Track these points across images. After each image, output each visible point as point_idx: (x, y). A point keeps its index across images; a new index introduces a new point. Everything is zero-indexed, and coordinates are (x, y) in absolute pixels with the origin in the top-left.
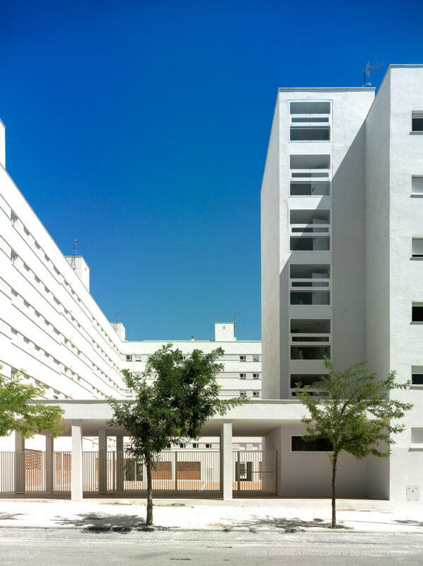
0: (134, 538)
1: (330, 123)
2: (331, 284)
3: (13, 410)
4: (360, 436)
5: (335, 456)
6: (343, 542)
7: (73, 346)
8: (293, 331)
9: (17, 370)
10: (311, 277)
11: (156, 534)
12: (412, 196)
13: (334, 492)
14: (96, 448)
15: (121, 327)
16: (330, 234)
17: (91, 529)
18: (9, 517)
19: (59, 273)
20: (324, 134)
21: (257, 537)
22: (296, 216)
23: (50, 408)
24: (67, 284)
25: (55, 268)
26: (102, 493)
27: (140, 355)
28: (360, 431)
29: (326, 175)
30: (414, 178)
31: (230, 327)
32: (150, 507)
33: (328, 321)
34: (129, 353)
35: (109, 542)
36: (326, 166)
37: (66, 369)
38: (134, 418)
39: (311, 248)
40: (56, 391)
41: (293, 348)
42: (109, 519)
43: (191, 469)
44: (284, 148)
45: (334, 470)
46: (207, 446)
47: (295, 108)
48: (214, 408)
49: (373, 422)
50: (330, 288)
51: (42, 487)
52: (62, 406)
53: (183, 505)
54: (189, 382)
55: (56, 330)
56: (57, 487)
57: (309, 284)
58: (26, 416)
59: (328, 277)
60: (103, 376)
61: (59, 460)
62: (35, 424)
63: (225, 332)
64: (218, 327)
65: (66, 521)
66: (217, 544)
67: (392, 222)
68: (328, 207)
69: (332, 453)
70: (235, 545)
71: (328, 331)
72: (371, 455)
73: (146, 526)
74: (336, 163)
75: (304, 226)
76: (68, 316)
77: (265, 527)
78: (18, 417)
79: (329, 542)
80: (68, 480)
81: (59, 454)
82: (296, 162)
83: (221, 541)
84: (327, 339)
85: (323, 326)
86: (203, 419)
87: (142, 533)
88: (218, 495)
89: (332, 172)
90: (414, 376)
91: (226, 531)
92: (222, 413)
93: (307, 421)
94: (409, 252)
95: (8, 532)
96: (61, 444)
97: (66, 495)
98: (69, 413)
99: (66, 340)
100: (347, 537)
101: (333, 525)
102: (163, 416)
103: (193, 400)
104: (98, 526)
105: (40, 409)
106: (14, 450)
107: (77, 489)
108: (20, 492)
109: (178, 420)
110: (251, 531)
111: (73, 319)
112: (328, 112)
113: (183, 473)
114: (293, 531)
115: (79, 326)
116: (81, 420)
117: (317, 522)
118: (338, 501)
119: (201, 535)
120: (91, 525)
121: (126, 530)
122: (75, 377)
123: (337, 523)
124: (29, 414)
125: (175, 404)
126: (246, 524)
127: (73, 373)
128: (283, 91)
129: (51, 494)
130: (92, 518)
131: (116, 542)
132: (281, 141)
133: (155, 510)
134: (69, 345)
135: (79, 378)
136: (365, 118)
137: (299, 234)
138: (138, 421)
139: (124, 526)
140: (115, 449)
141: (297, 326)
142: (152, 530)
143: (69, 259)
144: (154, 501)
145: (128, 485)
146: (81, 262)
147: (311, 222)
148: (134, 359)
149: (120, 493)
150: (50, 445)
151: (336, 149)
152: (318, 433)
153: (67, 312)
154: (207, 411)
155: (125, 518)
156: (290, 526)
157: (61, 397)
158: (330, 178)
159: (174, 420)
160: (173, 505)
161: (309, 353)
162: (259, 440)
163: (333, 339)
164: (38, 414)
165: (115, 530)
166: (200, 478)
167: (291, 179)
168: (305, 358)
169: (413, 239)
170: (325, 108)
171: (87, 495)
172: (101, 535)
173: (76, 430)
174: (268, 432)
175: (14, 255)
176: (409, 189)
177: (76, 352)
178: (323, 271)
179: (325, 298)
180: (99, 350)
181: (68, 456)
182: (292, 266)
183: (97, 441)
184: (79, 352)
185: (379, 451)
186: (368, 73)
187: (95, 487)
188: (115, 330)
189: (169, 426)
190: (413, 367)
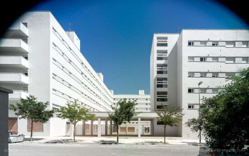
0: (113, 146)
1: (167, 42)
2: (168, 83)
3: (83, 115)
4: (171, 122)
5: (165, 126)
6: (166, 147)
7: (99, 96)
8: (157, 94)
9: (83, 103)
10: (162, 81)
11: (118, 145)
12: (188, 61)
13: (165, 135)
14: (105, 124)
15: (112, 91)
16: (167, 70)
17: (102, 144)
18: (81, 141)
19: (95, 77)
20: (166, 45)
21: (144, 145)
22: (158, 65)
23: (92, 114)
24: (97, 80)
25: (94, 76)
26: (106, 135)
27: (117, 99)
28: (171, 120)
29: (166, 55)
30: (189, 57)
31: (143, 91)
32: (118, 139)
33: (167, 92)
34: (114, 98)
35: (107, 146)
36: (166, 53)
37: (97, 102)
38: (114, 117)
39: (162, 73)
40: (94, 108)
41: (157, 99)
42: (107, 141)
43: (132, 129)
44: (155, 48)
45: (165, 130)
46: (137, 123)
47: (158, 38)
48: (134, 114)
49: (175, 118)
50: (167, 84)
51: (90, 134)
52: (95, 113)
53: (127, 138)
54: (127, 108)
55: (94, 92)
56: (94, 134)
57: (162, 83)
58: (86, 116)
59: (167, 81)
60: (107, 104)
61: (94, 127)
62: (88, 118)
63: (142, 92)
64: (140, 91)
65: (96, 142)
66: (134, 147)
67: (183, 68)
68: (167, 63)
69: (164, 125)
70: (138, 147)
71: (167, 94)
72: (174, 126)
73: (116, 143)
74: (169, 52)
75: (160, 68)
76: (97, 89)
77: (147, 143)
78: (84, 116)
79: (162, 147)
80: (97, 132)
81: (94, 125)
82: (158, 52)
83: (135, 146)
84: (167, 96)
85: (165, 93)
86: (131, 117)
87: (115, 145)
88: (137, 136)
89: (168, 54)
90: (189, 106)
91: (137, 144)
92: (136, 115)
93: (158, 118)
94: (188, 75)
95: (81, 144)
96: (95, 123)
97: (96, 136)
98: (97, 115)
99: (97, 95)
100: (167, 146)
101: (165, 143)
102: (121, 117)
103: (128, 113)
104: (104, 143)
105: (90, 114)
106: (82, 124)
107: (99, 134)
108: (84, 135)
109: (124, 118)
110: (143, 144)
111: (99, 89)
112: (167, 39)
113: (130, 130)
114: (154, 144)
115: (100, 91)
116: (100, 117)
117: (161, 142)
118: (166, 137)
119: (130, 145)
120: (102, 143)
121: (111, 144)
122: (99, 105)
123: (166, 142)
124: (87, 116)
125: (124, 114)
126: (142, 143)
127: (99, 104)
128: (155, 34)
129: (92, 135)
130: (102, 141)
131: (109, 146)
132: (154, 47)
133: (119, 139)
134: (97, 96)
135: (100, 105)
136: (176, 41)
137: (159, 70)
138: (115, 118)
139: (110, 143)
140: (110, 124)
141: (158, 93)
142: (118, 144)
143: (98, 73)
144: (119, 137)
145: (113, 133)
146: (101, 74)
147: (162, 67)
148: (116, 99)
149: (111, 135)
150: (92, 123)
151: (169, 49)
152: (161, 120)
153: (97, 87)
154: (132, 115)
155: (111, 141)
156: (153, 143)
157: (95, 111)
158: (167, 56)
159: (123, 117)
160: (125, 138)
161: (163, 100)
162: (150, 121)
163: (168, 96)
164: (89, 116)
165: (108, 144)
166: (134, 131)
167: (157, 56)
168: (161, 101)
169: (189, 72)
170: (166, 38)
171: (102, 136)
172: (105, 145)
173: (99, 119)
174: (151, 120)
175: (82, 73)
176: (187, 60)
177: (99, 98)
178: (166, 79)
179: (166, 86)
180: (106, 97)
181: (97, 126)
182: (157, 78)
183: (105, 122)
184: (100, 98)
185: (176, 125)
186: (178, 29)
187: (104, 133)
188: (111, 92)
189: (122, 119)
190: (188, 104)
